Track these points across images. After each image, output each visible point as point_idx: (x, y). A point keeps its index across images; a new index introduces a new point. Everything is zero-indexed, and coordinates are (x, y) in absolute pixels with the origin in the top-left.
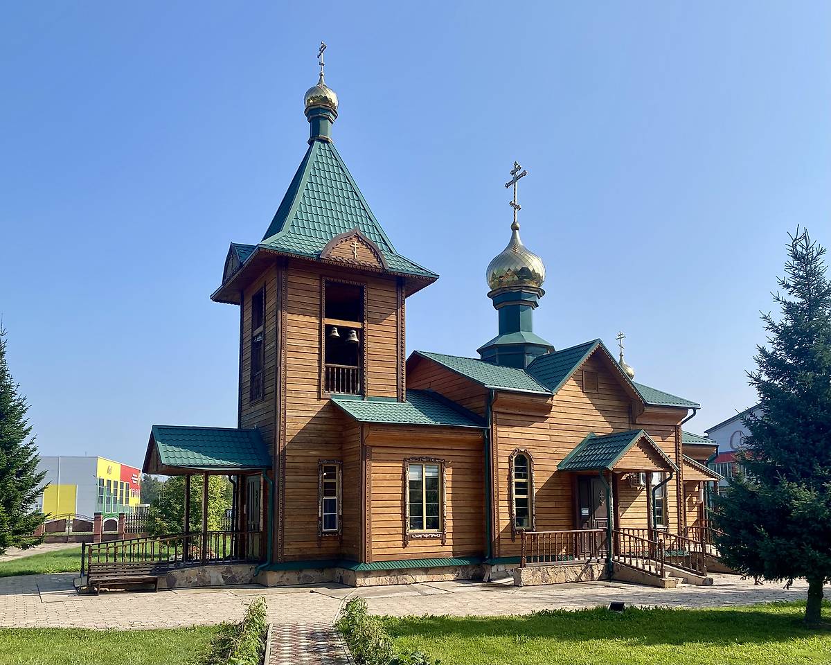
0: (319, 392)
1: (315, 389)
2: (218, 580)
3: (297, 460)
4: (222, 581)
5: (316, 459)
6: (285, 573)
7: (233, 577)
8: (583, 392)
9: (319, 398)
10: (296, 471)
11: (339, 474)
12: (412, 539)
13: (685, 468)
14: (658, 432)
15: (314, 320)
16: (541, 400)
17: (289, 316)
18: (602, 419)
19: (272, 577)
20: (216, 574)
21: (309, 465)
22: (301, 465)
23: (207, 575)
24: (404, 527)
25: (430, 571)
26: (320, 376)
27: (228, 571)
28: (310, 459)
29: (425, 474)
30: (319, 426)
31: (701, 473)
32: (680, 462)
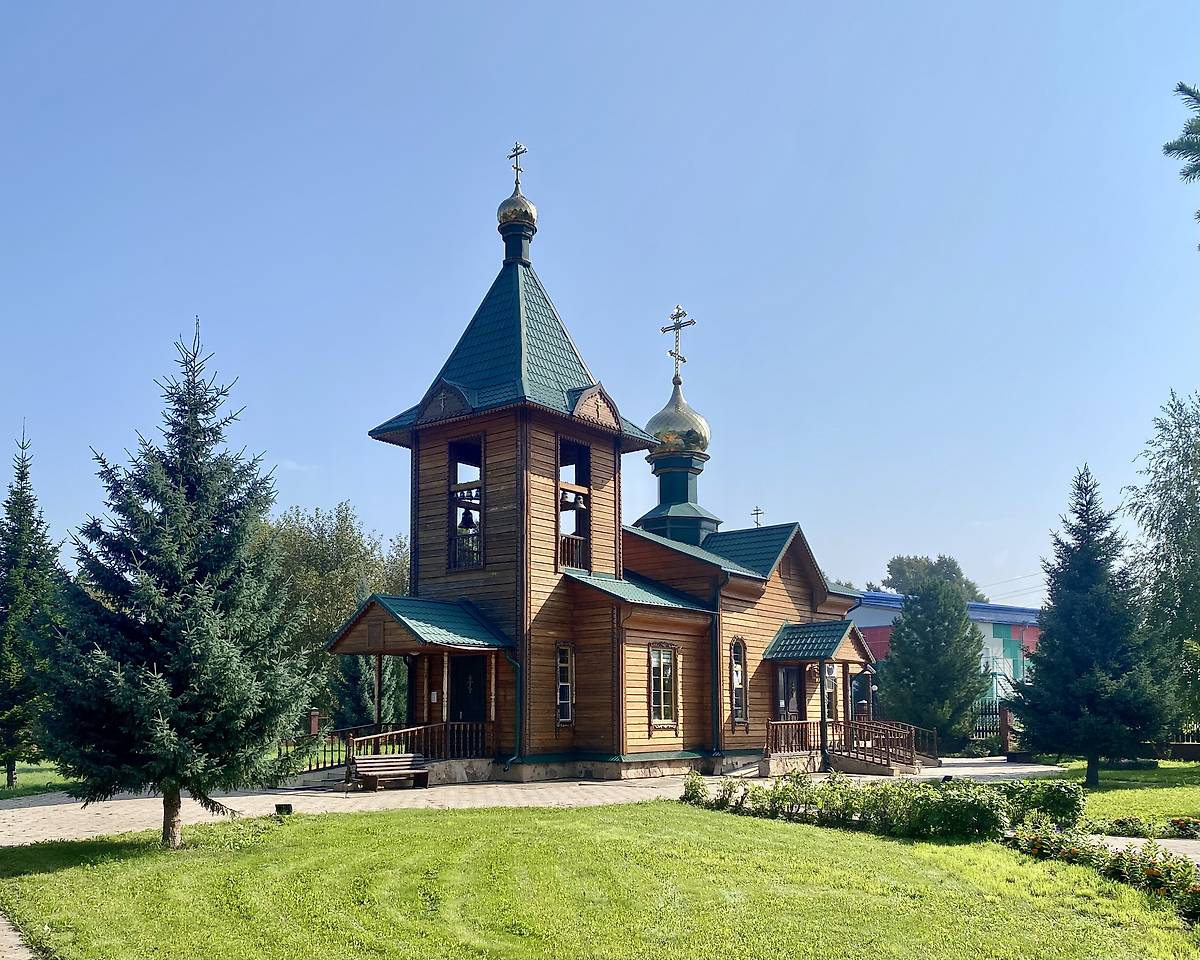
0: (556, 564)
1: (552, 561)
2: (462, 775)
3: (540, 640)
5: (553, 642)
8: (780, 577)
9: (556, 572)
10: (539, 652)
11: (572, 659)
12: (656, 729)
15: (551, 482)
16: (759, 585)
17: (533, 478)
18: (793, 606)
19: (527, 771)
20: (460, 769)
21: (548, 646)
22: (543, 646)
23: (453, 771)
24: (649, 717)
25: (673, 764)
26: (556, 547)
27: (470, 766)
28: (548, 640)
29: (663, 661)
30: (556, 604)
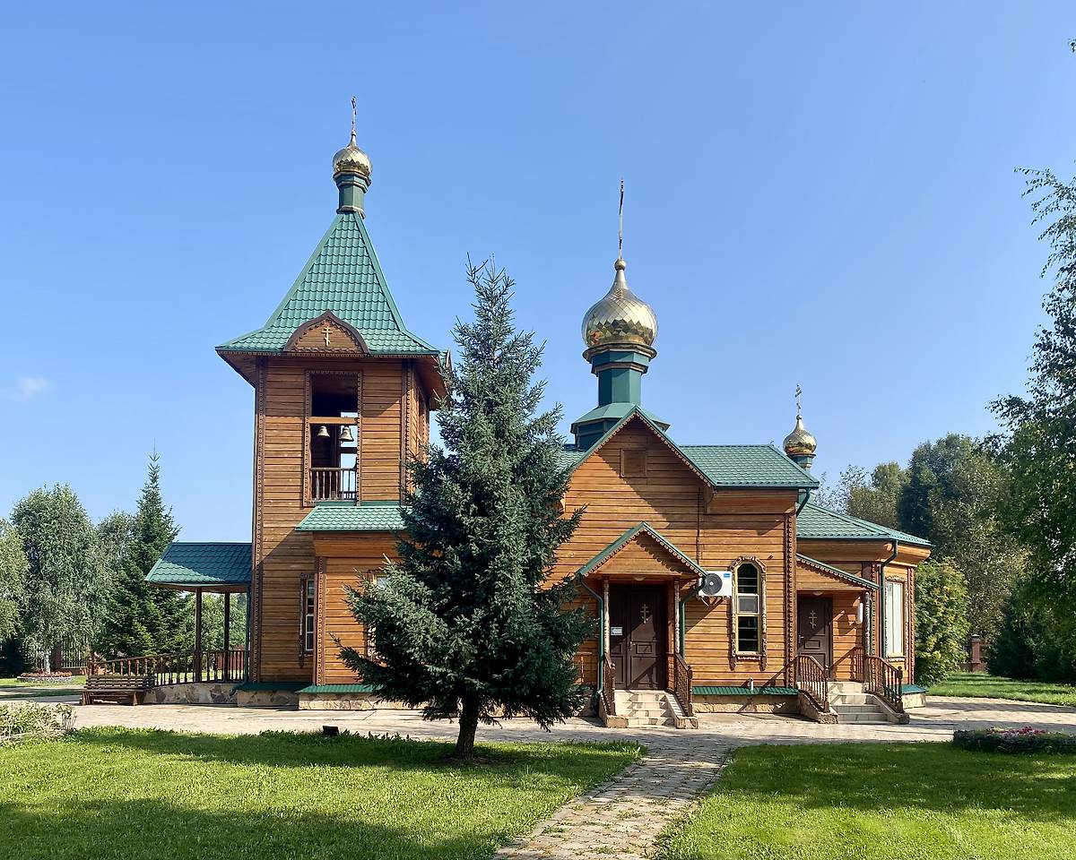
0: (302, 500)
1: (298, 496)
2: (206, 697)
3: (276, 574)
4: (211, 700)
5: (297, 575)
6: (256, 693)
7: (222, 696)
8: (620, 477)
9: (302, 507)
10: (275, 585)
13: (802, 572)
14: (750, 524)
15: (297, 420)
17: (268, 420)
18: (652, 510)
19: (242, 697)
20: (205, 691)
21: (289, 579)
22: (280, 579)
23: (195, 692)
26: (303, 482)
27: (218, 689)
28: (291, 573)
30: (302, 537)
31: (834, 580)
32: (792, 565)
